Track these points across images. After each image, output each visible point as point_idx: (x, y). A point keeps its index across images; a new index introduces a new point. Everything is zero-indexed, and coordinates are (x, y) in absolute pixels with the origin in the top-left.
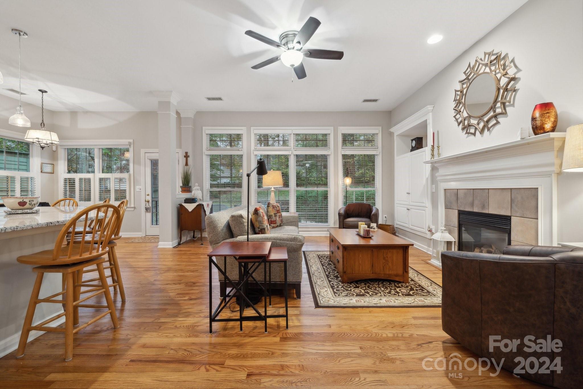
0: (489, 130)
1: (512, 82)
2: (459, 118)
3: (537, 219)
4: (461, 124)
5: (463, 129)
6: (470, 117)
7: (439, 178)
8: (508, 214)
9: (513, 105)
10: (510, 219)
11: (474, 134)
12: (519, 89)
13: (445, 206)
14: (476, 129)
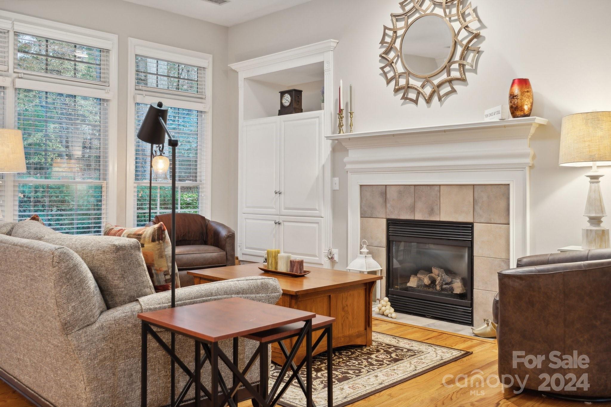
0: (440, 99)
1: (475, 40)
2: (389, 72)
3: (509, 224)
4: (393, 83)
5: (396, 91)
6: (407, 74)
7: (348, 167)
8: (469, 219)
9: (475, 71)
10: (472, 227)
11: (416, 102)
12: (484, 51)
13: (361, 214)
14: (419, 93)
